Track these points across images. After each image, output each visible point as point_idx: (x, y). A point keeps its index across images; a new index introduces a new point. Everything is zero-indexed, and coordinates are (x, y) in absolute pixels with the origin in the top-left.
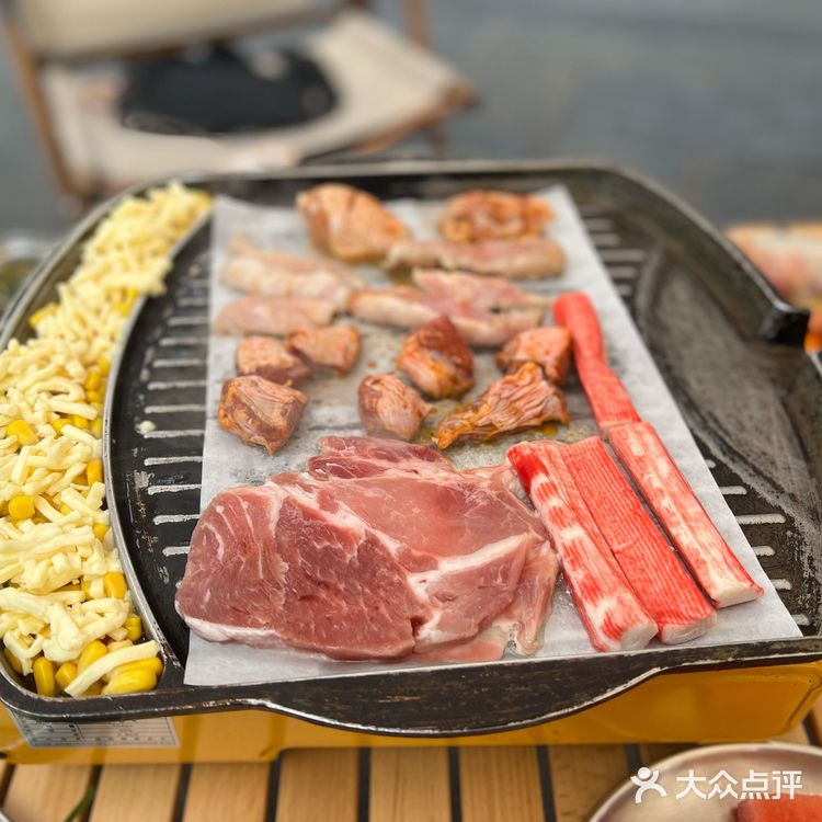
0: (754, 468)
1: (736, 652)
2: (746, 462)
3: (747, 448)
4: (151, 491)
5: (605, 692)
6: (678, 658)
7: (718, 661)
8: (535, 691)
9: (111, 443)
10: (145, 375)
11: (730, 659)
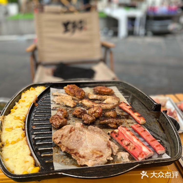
0: (153, 132)
1: (153, 161)
2: (152, 131)
3: (152, 129)
4: (35, 138)
5: (129, 169)
6: (143, 163)
7: (150, 163)
8: (116, 169)
9: (27, 129)
10: (33, 118)
11: (153, 163)
